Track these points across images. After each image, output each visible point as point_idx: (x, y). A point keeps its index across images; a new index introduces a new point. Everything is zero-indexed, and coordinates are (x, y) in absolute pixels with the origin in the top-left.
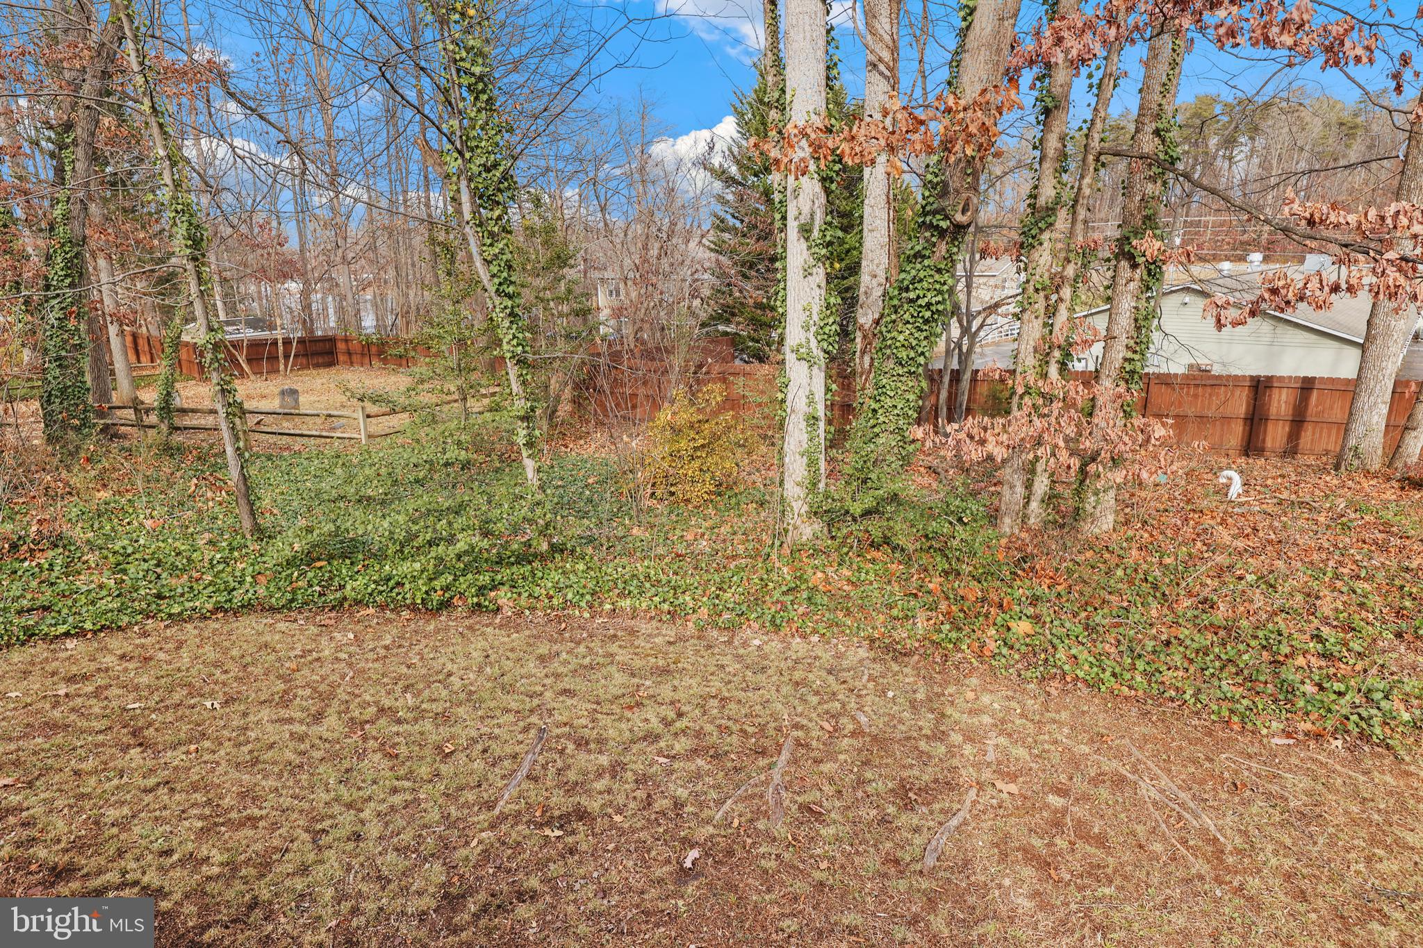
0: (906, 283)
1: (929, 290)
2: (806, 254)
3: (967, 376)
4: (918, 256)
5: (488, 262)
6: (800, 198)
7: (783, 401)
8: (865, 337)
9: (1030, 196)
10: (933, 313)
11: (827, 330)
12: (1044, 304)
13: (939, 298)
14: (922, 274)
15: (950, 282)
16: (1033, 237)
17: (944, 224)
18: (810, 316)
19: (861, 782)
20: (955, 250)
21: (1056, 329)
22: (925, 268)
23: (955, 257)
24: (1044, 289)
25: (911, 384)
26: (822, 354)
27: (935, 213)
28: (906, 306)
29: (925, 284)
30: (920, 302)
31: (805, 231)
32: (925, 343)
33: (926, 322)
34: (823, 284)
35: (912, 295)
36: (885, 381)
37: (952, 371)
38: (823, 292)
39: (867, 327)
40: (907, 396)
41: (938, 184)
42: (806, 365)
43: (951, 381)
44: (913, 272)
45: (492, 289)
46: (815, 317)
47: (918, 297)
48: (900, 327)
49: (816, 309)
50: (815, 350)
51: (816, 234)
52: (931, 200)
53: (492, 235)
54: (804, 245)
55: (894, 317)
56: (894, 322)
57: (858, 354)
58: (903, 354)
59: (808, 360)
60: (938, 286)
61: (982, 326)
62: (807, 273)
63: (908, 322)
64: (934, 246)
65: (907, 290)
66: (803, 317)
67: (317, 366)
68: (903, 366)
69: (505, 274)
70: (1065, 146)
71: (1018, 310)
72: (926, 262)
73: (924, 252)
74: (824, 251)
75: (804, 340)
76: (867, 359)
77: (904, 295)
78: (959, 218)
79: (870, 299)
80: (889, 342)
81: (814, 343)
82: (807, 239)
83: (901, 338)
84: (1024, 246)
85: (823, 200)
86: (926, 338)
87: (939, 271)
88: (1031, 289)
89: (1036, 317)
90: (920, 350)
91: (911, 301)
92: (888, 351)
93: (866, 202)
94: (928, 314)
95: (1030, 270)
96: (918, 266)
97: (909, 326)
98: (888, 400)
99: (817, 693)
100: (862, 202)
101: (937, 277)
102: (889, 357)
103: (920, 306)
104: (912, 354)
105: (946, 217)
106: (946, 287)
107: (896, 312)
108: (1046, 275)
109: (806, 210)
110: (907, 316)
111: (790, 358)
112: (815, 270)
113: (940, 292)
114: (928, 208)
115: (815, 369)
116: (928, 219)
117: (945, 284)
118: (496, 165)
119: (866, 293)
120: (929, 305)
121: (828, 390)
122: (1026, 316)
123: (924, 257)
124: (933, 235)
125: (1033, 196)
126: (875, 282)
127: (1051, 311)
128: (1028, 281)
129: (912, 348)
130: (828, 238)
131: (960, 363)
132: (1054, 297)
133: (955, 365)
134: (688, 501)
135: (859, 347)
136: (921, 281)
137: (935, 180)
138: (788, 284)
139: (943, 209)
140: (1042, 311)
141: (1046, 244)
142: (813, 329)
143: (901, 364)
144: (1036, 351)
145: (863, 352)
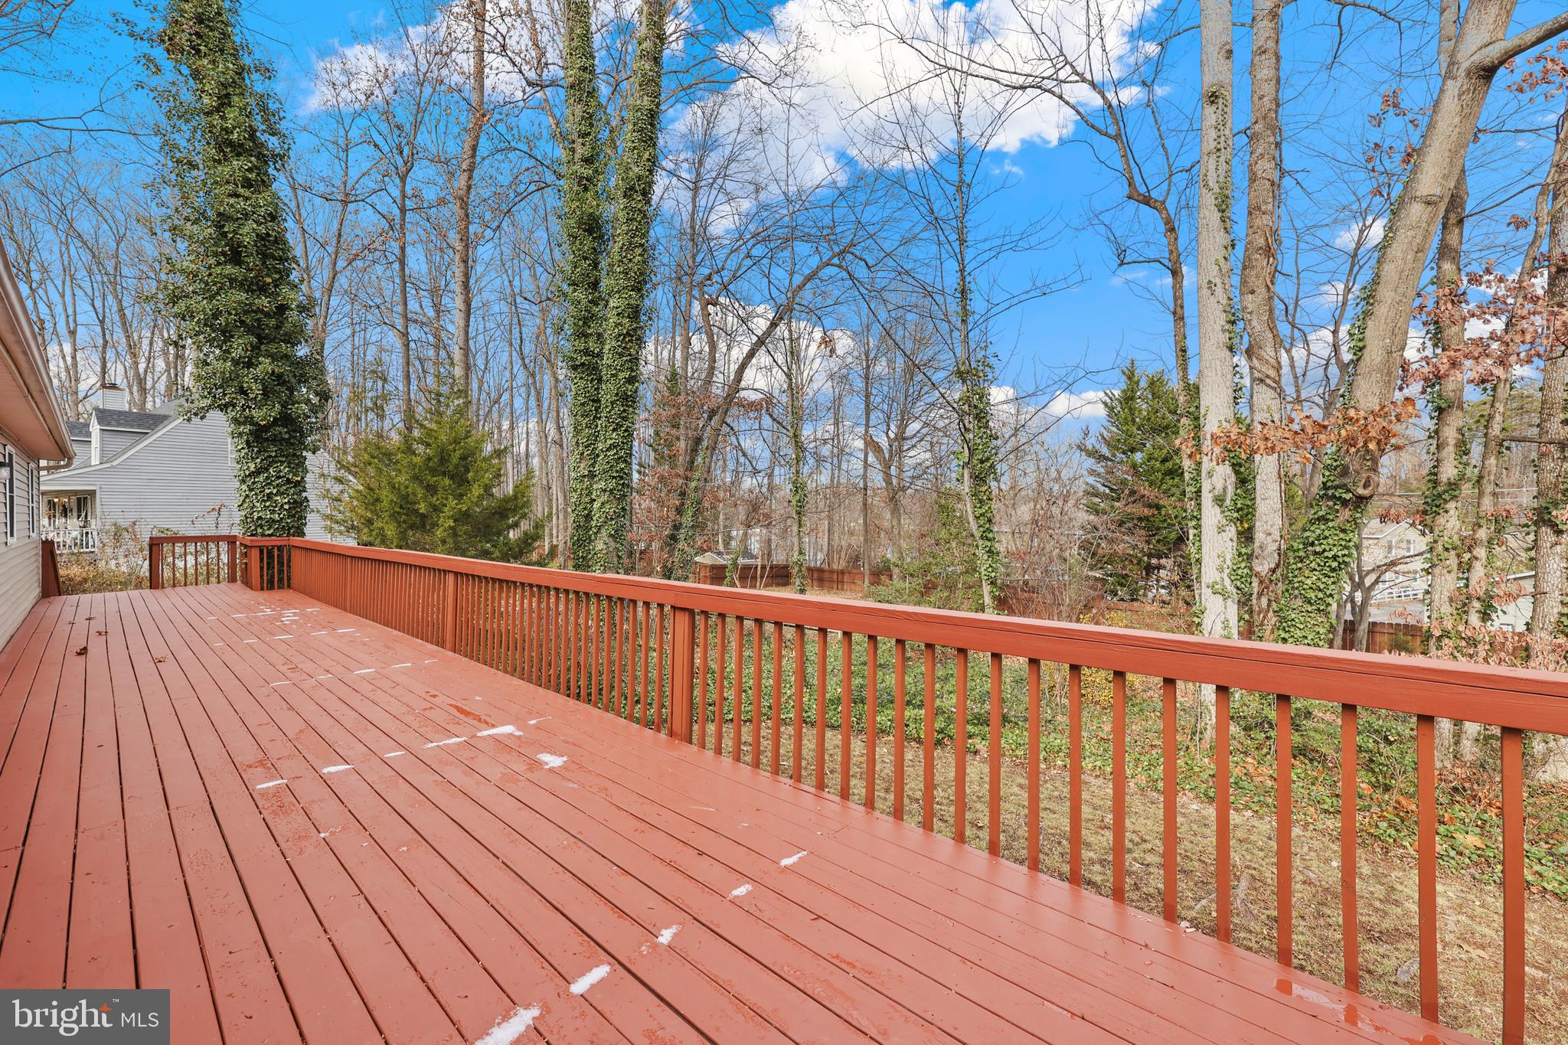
0: (1311, 540)
1: (1334, 545)
2: (1219, 516)
3: (1363, 628)
4: (1323, 519)
5: (977, 518)
6: (1214, 478)
7: (1199, 624)
8: (1261, 582)
9: (1431, 474)
10: (1340, 563)
11: (1240, 572)
12: (1456, 561)
13: (1346, 552)
14: (1327, 533)
15: (1356, 539)
16: (1437, 506)
17: (1348, 496)
18: (1224, 561)
19: (1320, 915)
20: (1358, 515)
21: (1473, 582)
22: (1329, 529)
23: (1359, 521)
24: (1454, 548)
25: (1320, 620)
26: (1235, 590)
27: (1336, 488)
28: (1312, 558)
29: (1330, 541)
30: (1326, 554)
31: (1219, 501)
32: (1333, 587)
33: (1333, 570)
34: (1235, 539)
35: (1318, 549)
36: (1293, 616)
37: (1346, 621)
38: (1235, 544)
39: (1263, 574)
40: (1317, 629)
41: (1337, 466)
42: (1221, 598)
43: (1345, 630)
44: (1318, 532)
45: (978, 535)
46: (1229, 562)
47: (1324, 550)
48: (1307, 572)
49: (1229, 557)
50: (1229, 588)
51: (1228, 502)
52: (1332, 478)
53: (981, 501)
54: (1218, 510)
55: (1299, 565)
56: (1300, 569)
57: (1254, 596)
58: (1312, 595)
59: (1224, 594)
60: (1343, 543)
61: (1377, 582)
62: (1221, 530)
63: (1315, 570)
64: (1337, 511)
65: (1312, 544)
66: (1219, 562)
67: (778, 585)
68: (1311, 604)
69: (987, 526)
70: (1463, 435)
71: (1427, 566)
72: (1330, 524)
73: (1329, 517)
74: (1236, 515)
75: (1218, 580)
76: (1264, 601)
77: (1310, 548)
78: (1361, 491)
79: (1266, 552)
80: (1296, 585)
81: (1227, 582)
82: (1221, 506)
83: (1309, 582)
84: (1428, 513)
85: (1233, 478)
86: (1333, 583)
87: (1344, 531)
88: (1440, 548)
89: (1449, 572)
90: (1328, 593)
91: (1316, 553)
92: (1296, 592)
93: (1258, 477)
94: (1335, 564)
95: (1436, 532)
96: (1323, 527)
97: (1317, 573)
98: (1298, 631)
99: (1262, 850)
100: (1254, 478)
101: (1342, 535)
102: (1296, 597)
103: (1327, 557)
104: (1320, 595)
105: (1348, 491)
106: (1351, 544)
107: (1301, 561)
108: (1456, 538)
109: (1219, 486)
110: (1313, 565)
111: (1206, 593)
112: (1227, 528)
113: (1346, 547)
114: (1329, 484)
115: (1229, 601)
116: (1330, 492)
117: (1350, 541)
118: (988, 459)
119: (1261, 547)
120: (1335, 557)
121: (1240, 619)
122: (1437, 571)
123: (1328, 520)
124: (1335, 504)
125: (1434, 473)
126: (1269, 539)
127: (1465, 568)
128: (1435, 542)
129: (1320, 590)
130: (1239, 506)
131: (1353, 613)
132: (1467, 556)
133: (1349, 617)
134: (1097, 703)
135: (1255, 590)
136: (1326, 538)
137: (1335, 464)
138: (1203, 538)
139: (1345, 485)
140: (1455, 567)
141: (1452, 512)
142: (1227, 571)
143: (1309, 602)
144: (1451, 600)
145: (1260, 595)
